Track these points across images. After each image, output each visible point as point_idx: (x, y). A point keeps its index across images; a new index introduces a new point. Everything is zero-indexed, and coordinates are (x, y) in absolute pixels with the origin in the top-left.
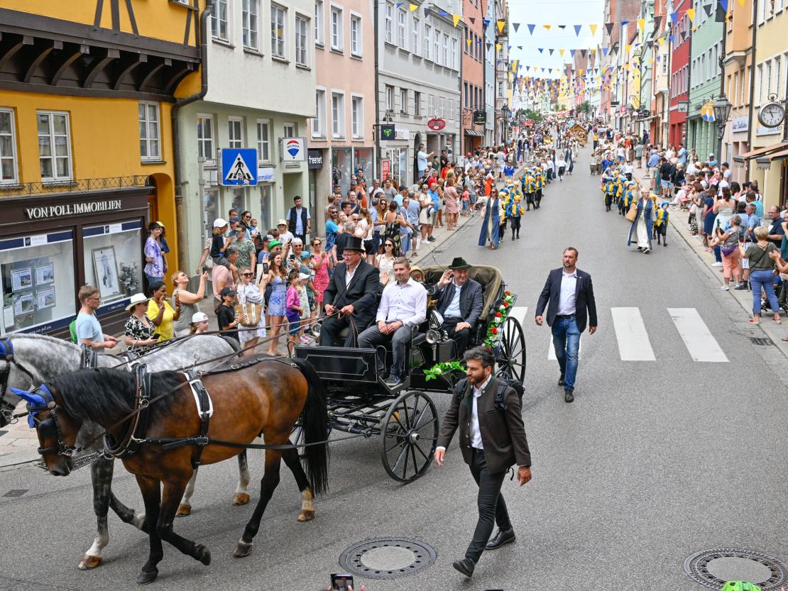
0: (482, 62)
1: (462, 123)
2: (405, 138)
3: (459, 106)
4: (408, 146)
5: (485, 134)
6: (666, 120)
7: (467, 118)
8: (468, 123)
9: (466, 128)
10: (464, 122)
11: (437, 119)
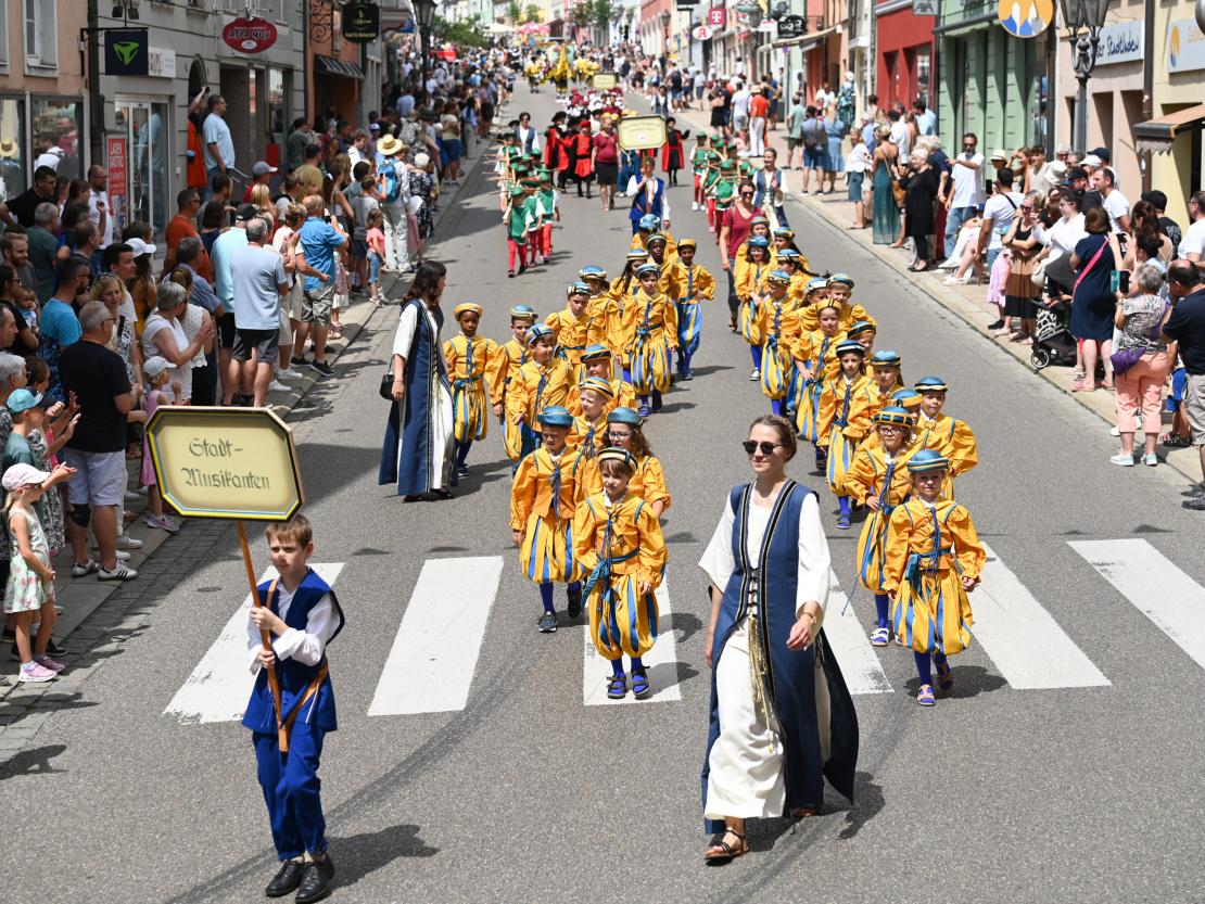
1: (309, 35)
2: (163, 75)
4: (171, 98)
5: (364, 74)
6: (864, 39)
7: (322, 22)
8: (325, 38)
9: (319, 52)
10: (314, 35)
11: (251, 19)
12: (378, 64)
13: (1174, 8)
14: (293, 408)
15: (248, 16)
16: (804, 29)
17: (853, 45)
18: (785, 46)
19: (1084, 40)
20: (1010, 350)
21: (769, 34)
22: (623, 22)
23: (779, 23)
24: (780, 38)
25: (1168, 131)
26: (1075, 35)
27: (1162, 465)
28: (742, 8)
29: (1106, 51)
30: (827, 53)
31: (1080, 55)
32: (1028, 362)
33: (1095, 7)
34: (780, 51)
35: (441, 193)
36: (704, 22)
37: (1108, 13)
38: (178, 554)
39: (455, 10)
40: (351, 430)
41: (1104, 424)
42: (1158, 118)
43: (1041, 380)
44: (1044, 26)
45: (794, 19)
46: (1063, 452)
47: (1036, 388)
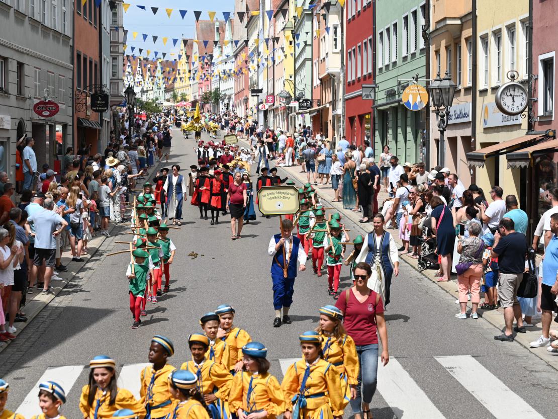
0: (98, 27)
1: (75, 109)
2: (4, 128)
3: (71, 86)
4: (9, 138)
5: (101, 127)
6: (340, 111)
7: (81, 102)
8: (83, 110)
9: (80, 116)
10: (77, 108)
11: (47, 101)
12: (108, 122)
13: (485, 97)
14: (63, 289)
15: (46, 100)
16: (311, 106)
17: (335, 113)
18: (302, 113)
19: (442, 112)
20: (408, 261)
21: (295, 107)
22: (226, 101)
23: (299, 103)
24: (299, 110)
25: (483, 156)
26: (438, 110)
27: (480, 318)
28: (282, 95)
29: (454, 117)
30: (322, 117)
31: (441, 120)
32: (417, 267)
33: (447, 97)
34: (300, 116)
35: (137, 184)
36: (264, 102)
37: (454, 99)
38: (5, 361)
39: (147, 95)
40: (90, 300)
41: (452, 298)
42: (479, 150)
43: (423, 276)
44: (424, 105)
45: (306, 100)
46: (432, 312)
47: (420, 280)
